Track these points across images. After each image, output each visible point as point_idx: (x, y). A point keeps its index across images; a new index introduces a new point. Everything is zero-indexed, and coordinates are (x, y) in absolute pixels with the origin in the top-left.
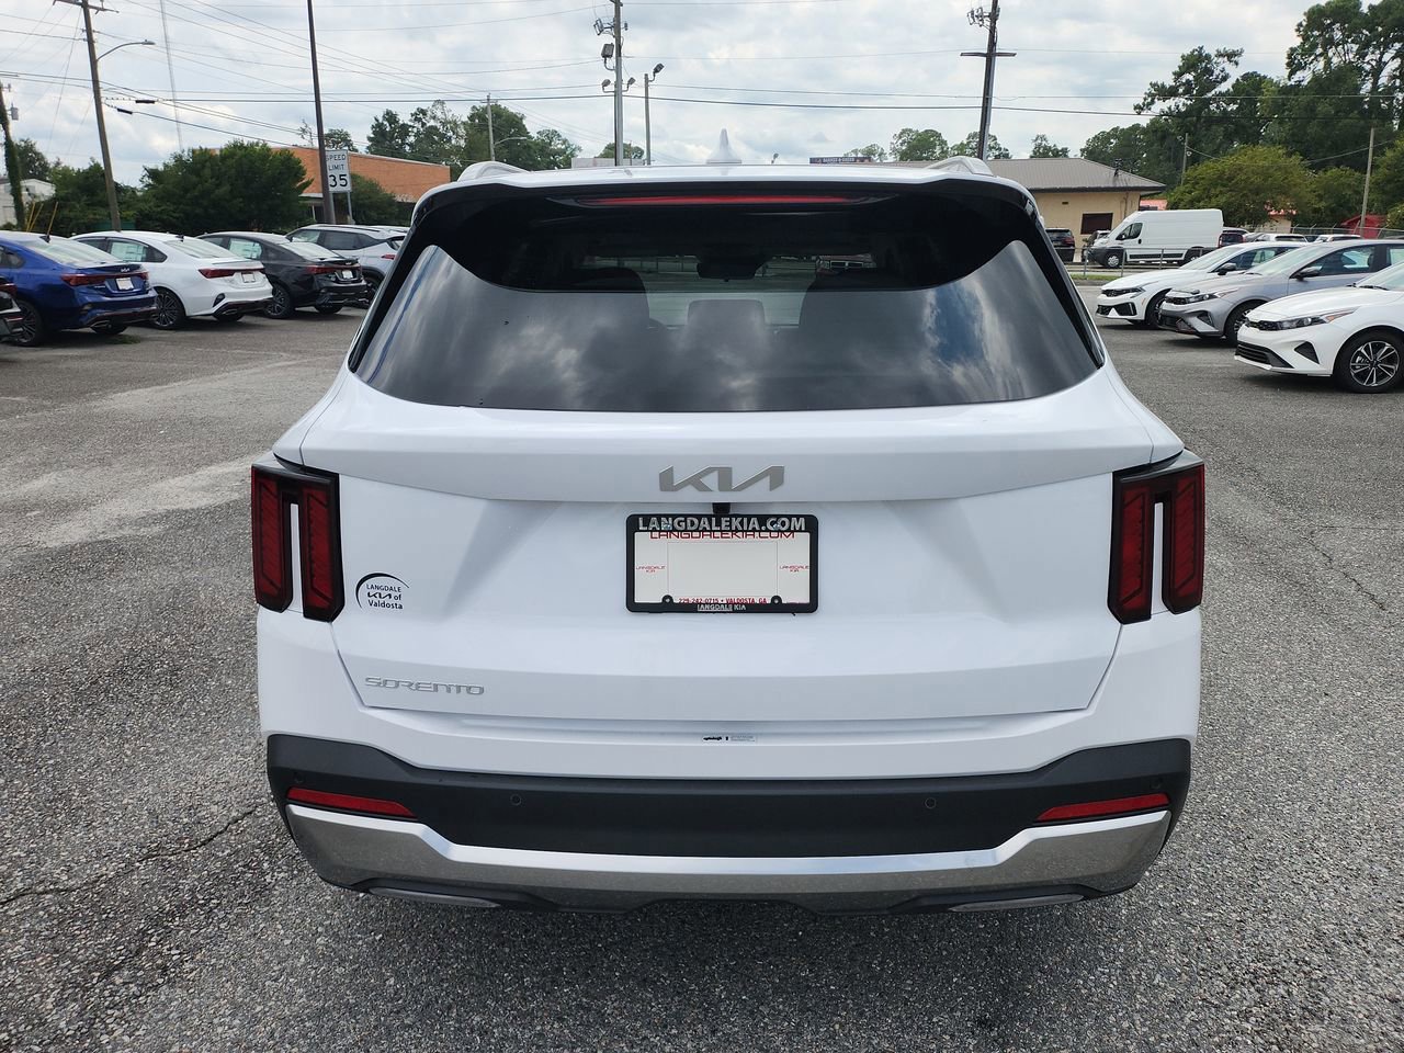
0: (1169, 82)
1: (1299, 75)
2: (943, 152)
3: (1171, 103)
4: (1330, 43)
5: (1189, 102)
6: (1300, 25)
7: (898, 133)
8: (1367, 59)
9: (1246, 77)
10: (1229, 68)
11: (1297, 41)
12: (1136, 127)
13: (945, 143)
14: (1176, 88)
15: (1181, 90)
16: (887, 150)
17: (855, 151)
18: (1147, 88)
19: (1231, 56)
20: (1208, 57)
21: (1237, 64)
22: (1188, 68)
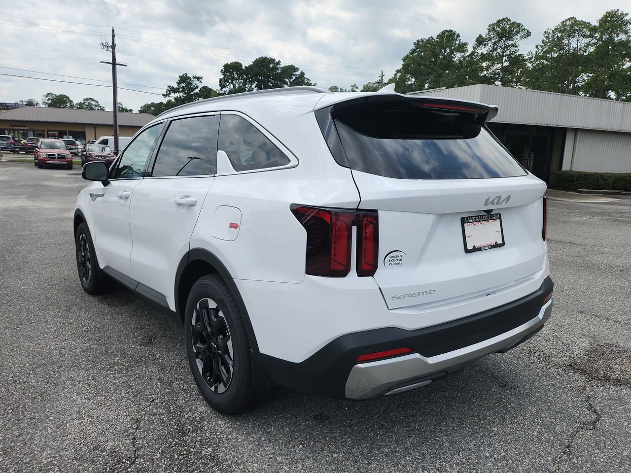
0: (176, 86)
1: (224, 89)
2: (71, 106)
3: (177, 95)
4: (233, 78)
5: (184, 95)
6: (222, 70)
7: (45, 95)
8: (247, 86)
9: (204, 87)
10: (198, 84)
11: (222, 77)
12: (161, 103)
13: (72, 101)
14: (179, 89)
15: (181, 90)
16: (40, 102)
17: (22, 101)
18: (167, 88)
19: (199, 78)
20: (189, 78)
21: (201, 82)
22: (183, 81)
